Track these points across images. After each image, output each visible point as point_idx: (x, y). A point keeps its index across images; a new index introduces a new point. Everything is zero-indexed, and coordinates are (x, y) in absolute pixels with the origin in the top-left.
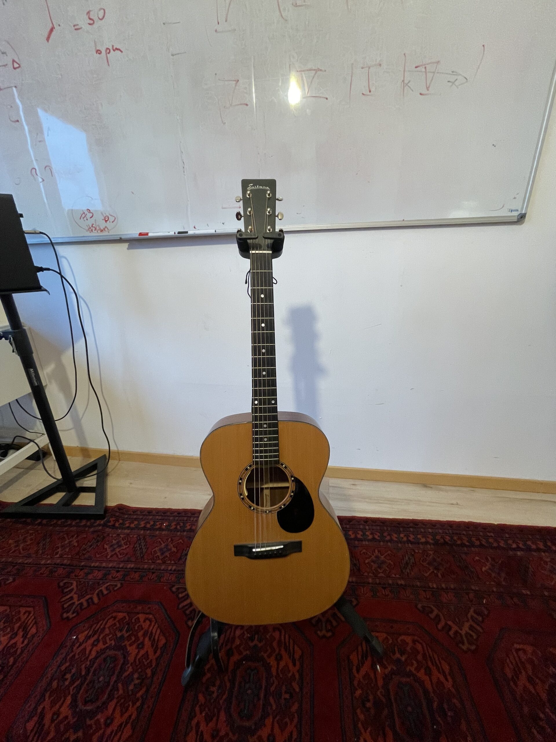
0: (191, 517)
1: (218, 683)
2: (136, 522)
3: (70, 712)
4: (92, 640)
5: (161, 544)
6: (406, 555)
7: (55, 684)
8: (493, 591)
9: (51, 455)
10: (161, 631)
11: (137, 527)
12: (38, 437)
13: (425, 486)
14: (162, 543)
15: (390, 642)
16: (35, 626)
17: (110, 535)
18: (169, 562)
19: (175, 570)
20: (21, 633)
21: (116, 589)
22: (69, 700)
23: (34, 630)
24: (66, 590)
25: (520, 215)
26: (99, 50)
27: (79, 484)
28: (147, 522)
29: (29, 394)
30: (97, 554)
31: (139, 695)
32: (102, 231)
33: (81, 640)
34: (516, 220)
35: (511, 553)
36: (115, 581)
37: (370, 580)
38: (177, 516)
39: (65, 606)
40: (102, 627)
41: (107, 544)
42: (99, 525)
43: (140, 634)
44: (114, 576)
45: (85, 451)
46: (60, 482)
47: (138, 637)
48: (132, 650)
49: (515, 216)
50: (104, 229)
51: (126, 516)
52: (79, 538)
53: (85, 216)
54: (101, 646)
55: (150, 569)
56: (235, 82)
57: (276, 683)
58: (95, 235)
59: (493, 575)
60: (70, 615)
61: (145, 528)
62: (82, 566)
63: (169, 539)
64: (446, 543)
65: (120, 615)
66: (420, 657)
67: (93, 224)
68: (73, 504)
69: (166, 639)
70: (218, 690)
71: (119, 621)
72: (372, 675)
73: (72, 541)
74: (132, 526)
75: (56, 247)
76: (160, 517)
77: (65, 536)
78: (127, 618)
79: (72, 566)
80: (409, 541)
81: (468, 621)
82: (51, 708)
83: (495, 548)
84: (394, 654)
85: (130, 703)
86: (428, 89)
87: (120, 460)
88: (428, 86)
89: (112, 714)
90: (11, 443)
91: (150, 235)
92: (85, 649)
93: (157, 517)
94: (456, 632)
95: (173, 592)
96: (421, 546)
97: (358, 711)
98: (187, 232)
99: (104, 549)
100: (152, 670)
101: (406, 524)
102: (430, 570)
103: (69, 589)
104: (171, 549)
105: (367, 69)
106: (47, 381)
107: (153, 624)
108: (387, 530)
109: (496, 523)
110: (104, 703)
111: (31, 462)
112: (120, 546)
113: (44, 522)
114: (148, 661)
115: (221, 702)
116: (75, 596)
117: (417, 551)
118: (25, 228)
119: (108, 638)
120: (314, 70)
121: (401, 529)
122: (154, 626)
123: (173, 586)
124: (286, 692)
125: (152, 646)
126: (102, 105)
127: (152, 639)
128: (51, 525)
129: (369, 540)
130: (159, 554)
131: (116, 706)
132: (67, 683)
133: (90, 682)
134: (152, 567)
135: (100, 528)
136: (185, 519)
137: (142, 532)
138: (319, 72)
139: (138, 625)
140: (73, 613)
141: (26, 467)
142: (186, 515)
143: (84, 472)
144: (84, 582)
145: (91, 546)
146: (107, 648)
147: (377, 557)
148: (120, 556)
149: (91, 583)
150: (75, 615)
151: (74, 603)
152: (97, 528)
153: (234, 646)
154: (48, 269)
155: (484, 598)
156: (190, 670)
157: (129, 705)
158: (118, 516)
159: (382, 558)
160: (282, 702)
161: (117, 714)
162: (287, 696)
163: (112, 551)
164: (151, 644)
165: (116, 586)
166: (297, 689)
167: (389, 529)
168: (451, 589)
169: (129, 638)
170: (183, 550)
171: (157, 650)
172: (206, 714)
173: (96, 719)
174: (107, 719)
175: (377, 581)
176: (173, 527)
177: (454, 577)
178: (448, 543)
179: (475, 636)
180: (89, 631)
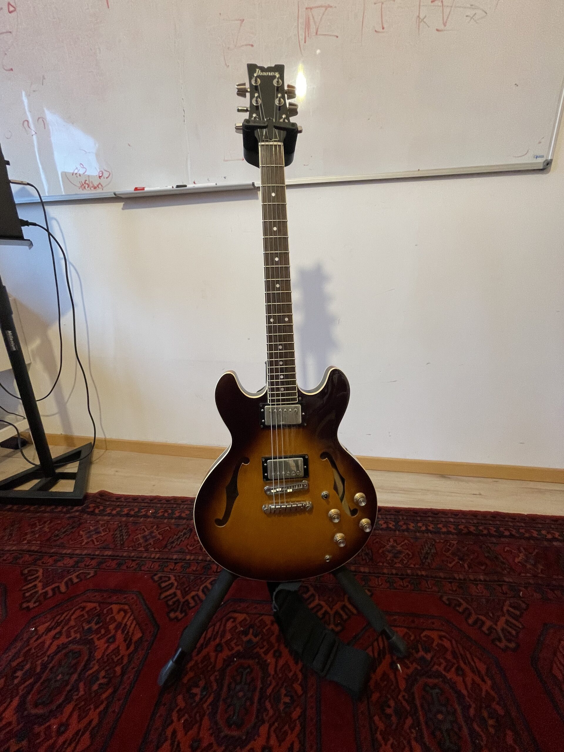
0: (181, 504)
1: (202, 683)
2: (118, 509)
3: (15, 717)
4: (53, 632)
6: (426, 544)
8: (529, 583)
9: (33, 443)
10: (138, 623)
11: (118, 514)
12: (17, 421)
13: (443, 476)
14: (146, 530)
15: (412, 638)
17: (88, 522)
18: (153, 549)
19: (158, 558)
21: (88, 577)
22: (16, 702)
24: (29, 578)
25: (546, 162)
27: (59, 470)
28: (131, 509)
30: (70, 541)
31: (104, 696)
32: (95, 188)
33: (40, 633)
34: (541, 168)
35: (546, 543)
36: (88, 568)
37: (385, 571)
38: (165, 504)
39: (27, 594)
40: (67, 618)
41: (83, 531)
42: (77, 511)
43: (112, 627)
44: (87, 564)
45: (69, 439)
46: (37, 468)
47: (109, 630)
48: (101, 644)
49: (540, 163)
50: (98, 186)
51: (108, 503)
52: (52, 524)
53: (78, 172)
54: (63, 639)
55: (129, 557)
56: (240, 22)
57: (274, 684)
58: (88, 193)
59: (529, 566)
60: (31, 605)
61: (128, 515)
62: (52, 553)
63: (154, 526)
64: (470, 533)
65: (90, 606)
66: (449, 656)
67: (86, 180)
68: (50, 490)
69: (143, 633)
70: (202, 691)
71: (87, 612)
72: (392, 676)
73: (43, 527)
75: (46, 207)
76: (146, 504)
77: (37, 522)
78: (98, 608)
79: (41, 552)
80: (428, 531)
81: (503, 615)
83: (528, 539)
84: (417, 652)
85: (92, 707)
86: (445, 25)
87: (107, 450)
88: (445, 21)
89: (67, 720)
91: (146, 189)
92: (44, 643)
93: (143, 504)
94: (490, 628)
95: (154, 581)
96: (443, 536)
97: (376, 718)
98: (185, 186)
99: (79, 535)
100: (122, 668)
101: (424, 513)
102: (454, 560)
103: (34, 576)
104: (154, 537)
105: (381, 4)
107: (128, 615)
108: (403, 519)
109: (526, 514)
110: (59, 706)
112: (99, 533)
113: (15, 507)
114: (119, 657)
115: (205, 706)
116: (40, 585)
117: (438, 541)
118: (10, 178)
119: (72, 631)
120: (324, 6)
121: (419, 519)
122: (129, 617)
123: (155, 575)
124: (286, 695)
125: (125, 641)
126: (100, 50)
127: (126, 632)
128: (23, 511)
129: (382, 529)
130: (141, 541)
131: (74, 710)
132: (16, 681)
133: (45, 681)
134: (133, 554)
135: (77, 513)
136: (175, 506)
137: (124, 519)
138: (329, 9)
139: (110, 616)
140: (35, 603)
141: (3, 455)
142: (175, 503)
144: (52, 570)
145: (65, 532)
146: (70, 642)
147: (393, 546)
148: (96, 543)
149: (60, 571)
150: (37, 604)
151: (37, 592)
152: (73, 514)
153: (224, 640)
154: (34, 224)
155: (520, 591)
156: (169, 668)
157: (90, 709)
158: (99, 503)
159: (399, 548)
160: (282, 707)
161: (74, 720)
162: (287, 700)
163: (88, 538)
164: (124, 637)
165: (89, 574)
166: (300, 691)
167: (405, 518)
168: (480, 580)
169: (98, 631)
170: (170, 538)
171: (131, 645)
172: (186, 720)
173: (48, 724)
174: (61, 725)
175: (394, 572)
176: (160, 514)
177: (483, 568)
178: (473, 533)
179: (514, 632)
180: (51, 623)
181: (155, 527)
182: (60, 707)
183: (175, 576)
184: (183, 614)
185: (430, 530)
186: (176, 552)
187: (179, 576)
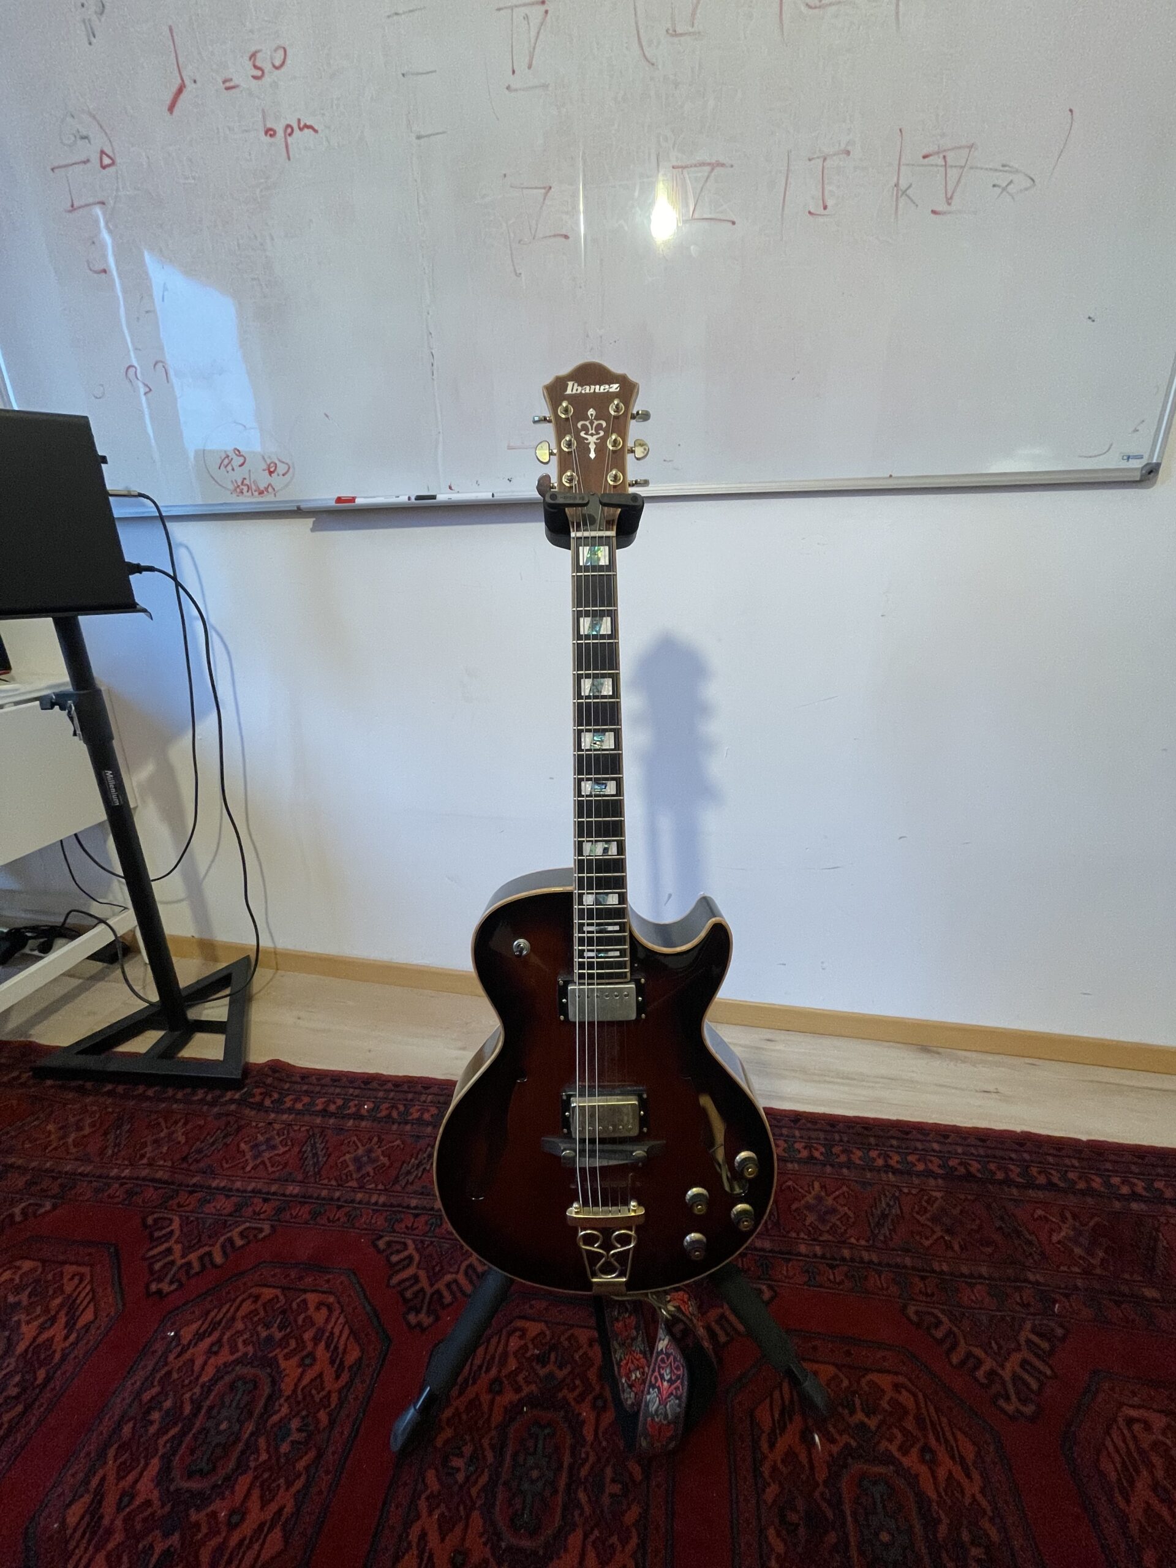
0: (421, 1093)
1: (468, 1450)
2: (306, 1100)
3: (156, 1493)
4: (208, 1341)
5: (358, 1147)
6: (882, 1198)
7: (127, 1429)
8: (1076, 1288)
9: (139, 952)
10: (351, 1331)
11: (306, 1110)
12: (114, 915)
13: (925, 1049)
14: (359, 1145)
15: (846, 1383)
16: (92, 1305)
17: (254, 1124)
18: (373, 1186)
19: (384, 1205)
20: (62, 1319)
21: (261, 1236)
22: (155, 1463)
23: (88, 1315)
24: (157, 1234)
25: (1148, 467)
26: (271, 129)
27: (193, 1014)
28: (330, 1101)
29: (101, 824)
30: (224, 1162)
31: (301, 1465)
32: (261, 493)
33: (185, 1342)
34: (1138, 479)
35: (1117, 1205)
36: (260, 1220)
37: (803, 1249)
38: (392, 1091)
39: (157, 1266)
40: (229, 1315)
41: (245, 1142)
42: (231, 1101)
43: (307, 1336)
44: (257, 1209)
45: (207, 948)
46: (156, 1009)
47: (303, 1342)
48: (290, 1367)
49: (1136, 469)
50: (266, 489)
51: (287, 1086)
52: (189, 1127)
53: (230, 462)
54: (225, 1356)
55: (332, 1199)
56: (543, 191)
57: (592, 1459)
58: (247, 501)
59: (1078, 1251)
60: (166, 1287)
61: (325, 1113)
62: (194, 1185)
63: (373, 1138)
64: (969, 1176)
65: (268, 1293)
66: (910, 1424)
67: (245, 479)
68: (180, 1055)
69: (362, 1350)
70: (468, 1465)
71: (264, 1306)
72: (803, 1458)
73: (173, 1132)
74: (299, 1106)
75: (168, 525)
76: (357, 1092)
77: (161, 1120)
78: (281, 1298)
79: (173, 1183)
80: (888, 1167)
81: (1018, 1349)
82: (120, 1478)
83: (1083, 1193)
84: (852, 1412)
85: (282, 1481)
86: (949, 201)
87: (277, 969)
88: (949, 195)
89: (243, 1503)
90: (60, 924)
91: (358, 501)
92: (192, 1361)
93: (351, 1091)
94: (992, 1374)
95: (379, 1251)
96: (916, 1181)
97: (771, 1532)
98: (434, 497)
99: (238, 1151)
100: (330, 1414)
101: (882, 1130)
102: (934, 1232)
103: (164, 1232)
104: (377, 1160)
105: (820, 161)
106: (139, 801)
107: (336, 1314)
108: (841, 1141)
109: (1084, 1138)
110: (227, 1478)
111: (99, 965)
112: (274, 1147)
113: (120, 1089)
114: (323, 1393)
115: (474, 1492)
116: (177, 1248)
117: (906, 1190)
118: (109, 487)
119: (240, 1341)
120: (709, 164)
121: (872, 1140)
122: (337, 1319)
123: (381, 1237)
124: (613, 1481)
125: (332, 1362)
126: (272, 239)
127: (332, 1347)
128: (135, 1097)
129: (799, 1161)
130: (352, 1168)
131: (252, 1484)
132: (152, 1430)
133: (199, 1432)
134: (337, 1194)
135: (233, 1107)
136: (410, 1096)
137: (318, 1121)
138: (718, 170)
139: (302, 1316)
140: (171, 1283)
141: (88, 975)
142: (411, 1089)
143: (205, 990)
144: (197, 1219)
145: (213, 1144)
146: (237, 1362)
147: (819, 1199)
148: (270, 1169)
149: (210, 1221)
150: (174, 1287)
152: (226, 1107)
153: (504, 1373)
154: (151, 569)
155: (1055, 1302)
156: (410, 1419)
157: (279, 1486)
158: (270, 1085)
159: (829, 1201)
160: (606, 1500)
161: (254, 1503)
162: (616, 1488)
163: (255, 1157)
164: (331, 1357)
165: (261, 1230)
166: (638, 1476)
167: (845, 1139)
168: (981, 1276)
169: (283, 1343)
170: (404, 1162)
171: (343, 1371)
172: (442, 1515)
173: (209, 1510)
174: (232, 1513)
175: (818, 1250)
176: (384, 1113)
177: (989, 1250)
178: (974, 1176)
179: (1034, 1386)
180: (203, 1323)
181: (376, 1139)
182: (229, 1480)
183: (414, 1241)
184: (431, 1319)
185: (892, 1167)
186: (415, 1192)
187: (422, 1242)
